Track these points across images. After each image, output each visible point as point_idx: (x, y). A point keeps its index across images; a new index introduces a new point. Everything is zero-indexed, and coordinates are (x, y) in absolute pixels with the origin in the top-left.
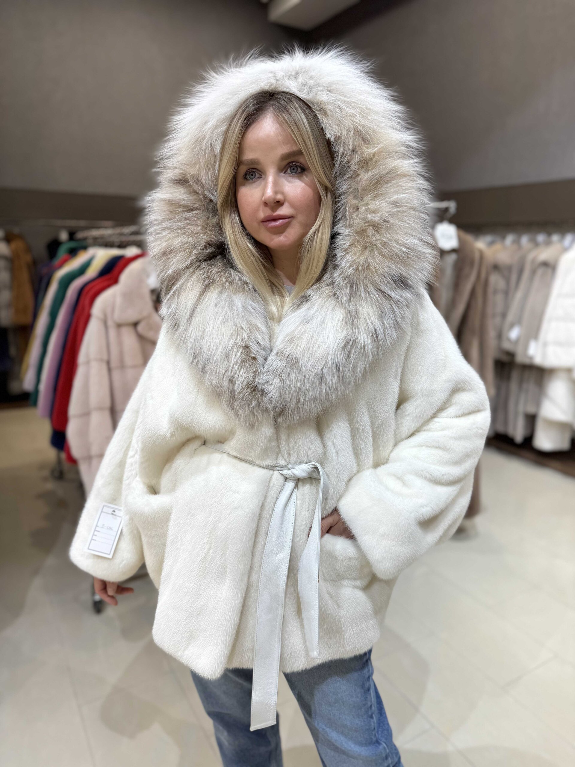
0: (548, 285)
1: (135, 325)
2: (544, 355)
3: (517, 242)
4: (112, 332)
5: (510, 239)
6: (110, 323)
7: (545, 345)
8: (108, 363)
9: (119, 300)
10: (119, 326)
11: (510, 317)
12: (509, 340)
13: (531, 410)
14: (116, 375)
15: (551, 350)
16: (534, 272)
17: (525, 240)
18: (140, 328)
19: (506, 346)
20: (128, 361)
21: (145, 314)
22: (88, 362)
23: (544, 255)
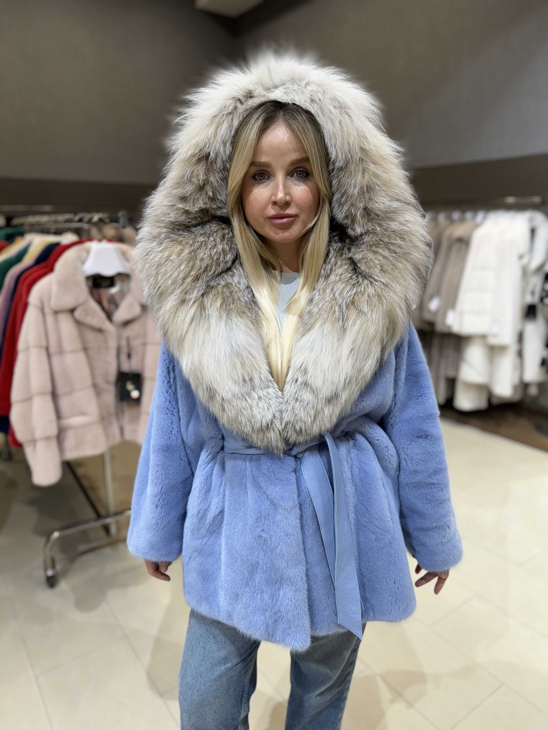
0: (462, 260)
1: (72, 311)
2: (461, 323)
4: (50, 319)
6: (47, 310)
7: (462, 314)
8: (47, 349)
9: (55, 288)
10: (56, 313)
11: (430, 290)
12: (429, 311)
13: (451, 373)
14: (56, 361)
15: (467, 318)
16: (450, 248)
18: (77, 314)
19: (427, 316)
21: (82, 300)
22: (27, 349)
23: (459, 231)
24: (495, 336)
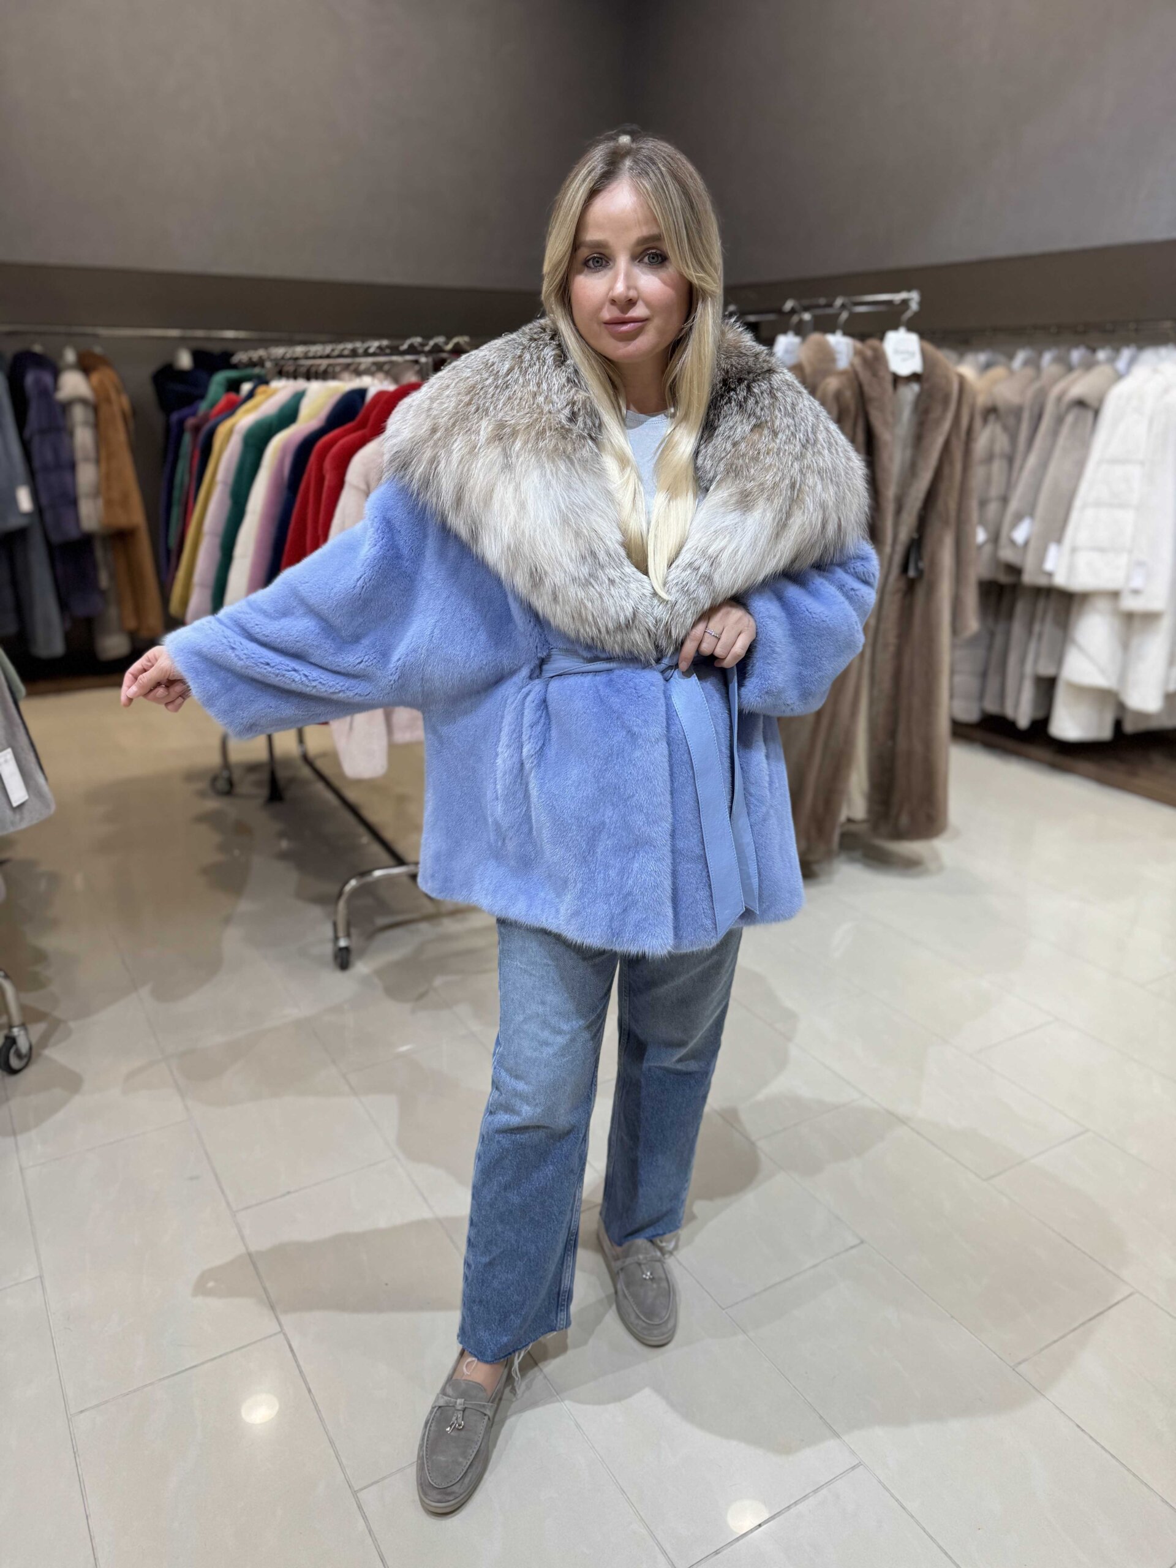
0: (1085, 444)
2: (1071, 569)
3: (1034, 363)
5: (1021, 356)
7: (1074, 550)
11: (1014, 505)
12: (1012, 542)
13: (1046, 670)
15: (1083, 559)
16: (1059, 420)
17: (1047, 357)
23: (1080, 386)
24: (1136, 592)
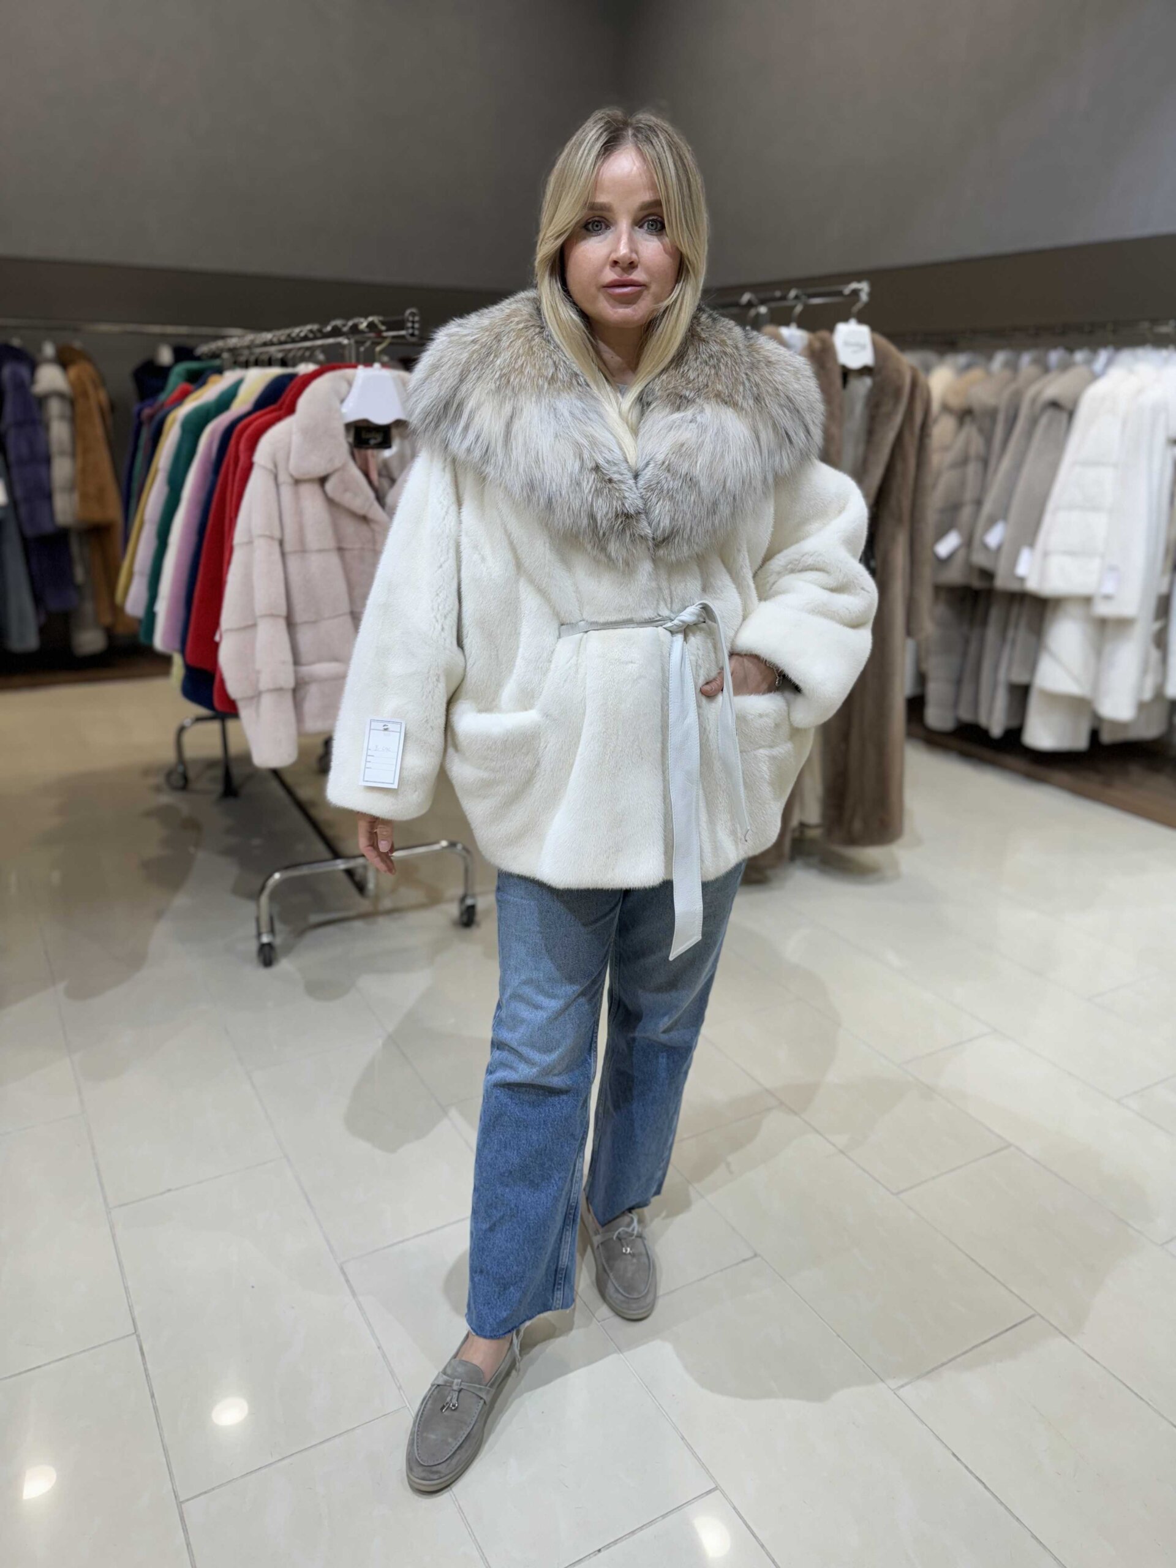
0: (1059, 446)
1: (323, 480)
2: (1043, 574)
3: (1012, 366)
4: (286, 491)
5: (1000, 358)
6: (283, 477)
7: (1046, 554)
8: (281, 543)
9: (296, 439)
10: (297, 482)
11: (988, 508)
12: (985, 547)
13: (1019, 677)
14: (293, 563)
15: (1056, 562)
16: (1034, 422)
17: (1026, 359)
18: (329, 486)
19: (980, 559)
20: (313, 541)
21: (337, 464)
22: (250, 543)
23: (1054, 387)
24: (1108, 598)
